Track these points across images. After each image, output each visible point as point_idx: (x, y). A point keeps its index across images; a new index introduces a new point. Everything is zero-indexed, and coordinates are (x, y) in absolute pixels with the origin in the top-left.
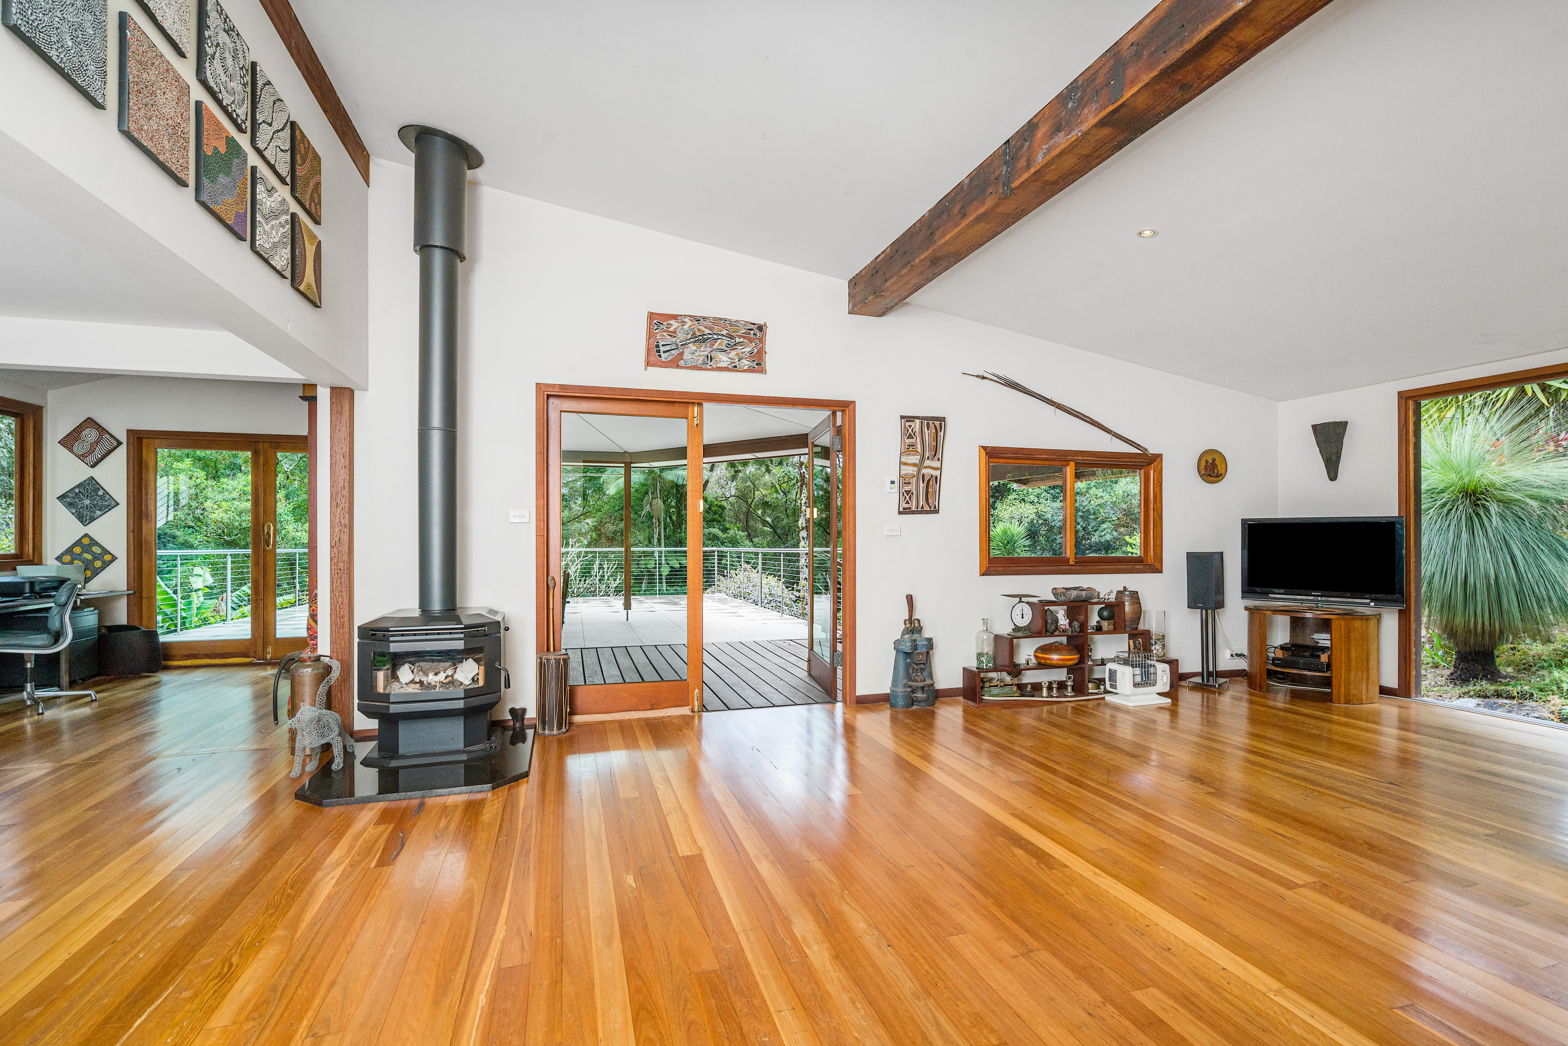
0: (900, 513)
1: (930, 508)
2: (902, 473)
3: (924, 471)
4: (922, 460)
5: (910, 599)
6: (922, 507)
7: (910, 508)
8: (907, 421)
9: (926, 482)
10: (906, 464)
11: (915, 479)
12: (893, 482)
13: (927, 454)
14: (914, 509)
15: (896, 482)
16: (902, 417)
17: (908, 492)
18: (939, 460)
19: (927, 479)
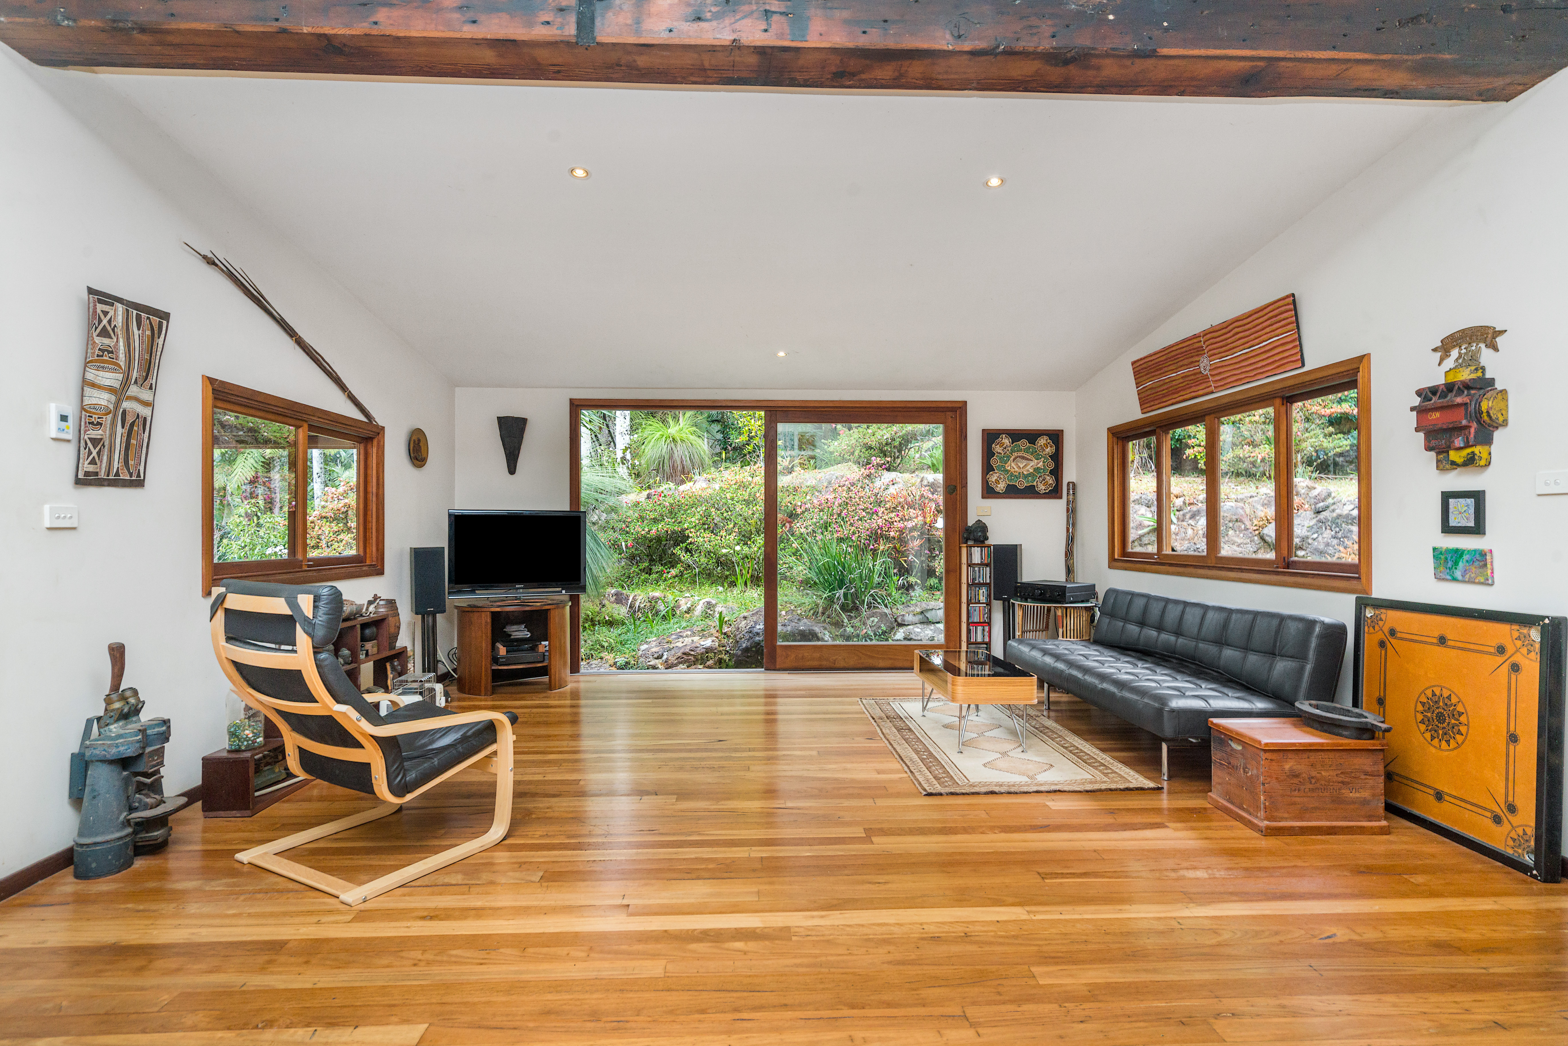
0: (78, 482)
1: (131, 476)
2: (87, 401)
3: (126, 405)
4: (126, 383)
5: (117, 653)
6: (117, 474)
7: (96, 474)
8: (100, 301)
9: (127, 426)
10: (93, 385)
11: (110, 417)
12: (64, 418)
13: (135, 375)
14: (102, 475)
15: (70, 419)
16: (91, 291)
17: (95, 442)
18: (151, 388)
19: (130, 419)
